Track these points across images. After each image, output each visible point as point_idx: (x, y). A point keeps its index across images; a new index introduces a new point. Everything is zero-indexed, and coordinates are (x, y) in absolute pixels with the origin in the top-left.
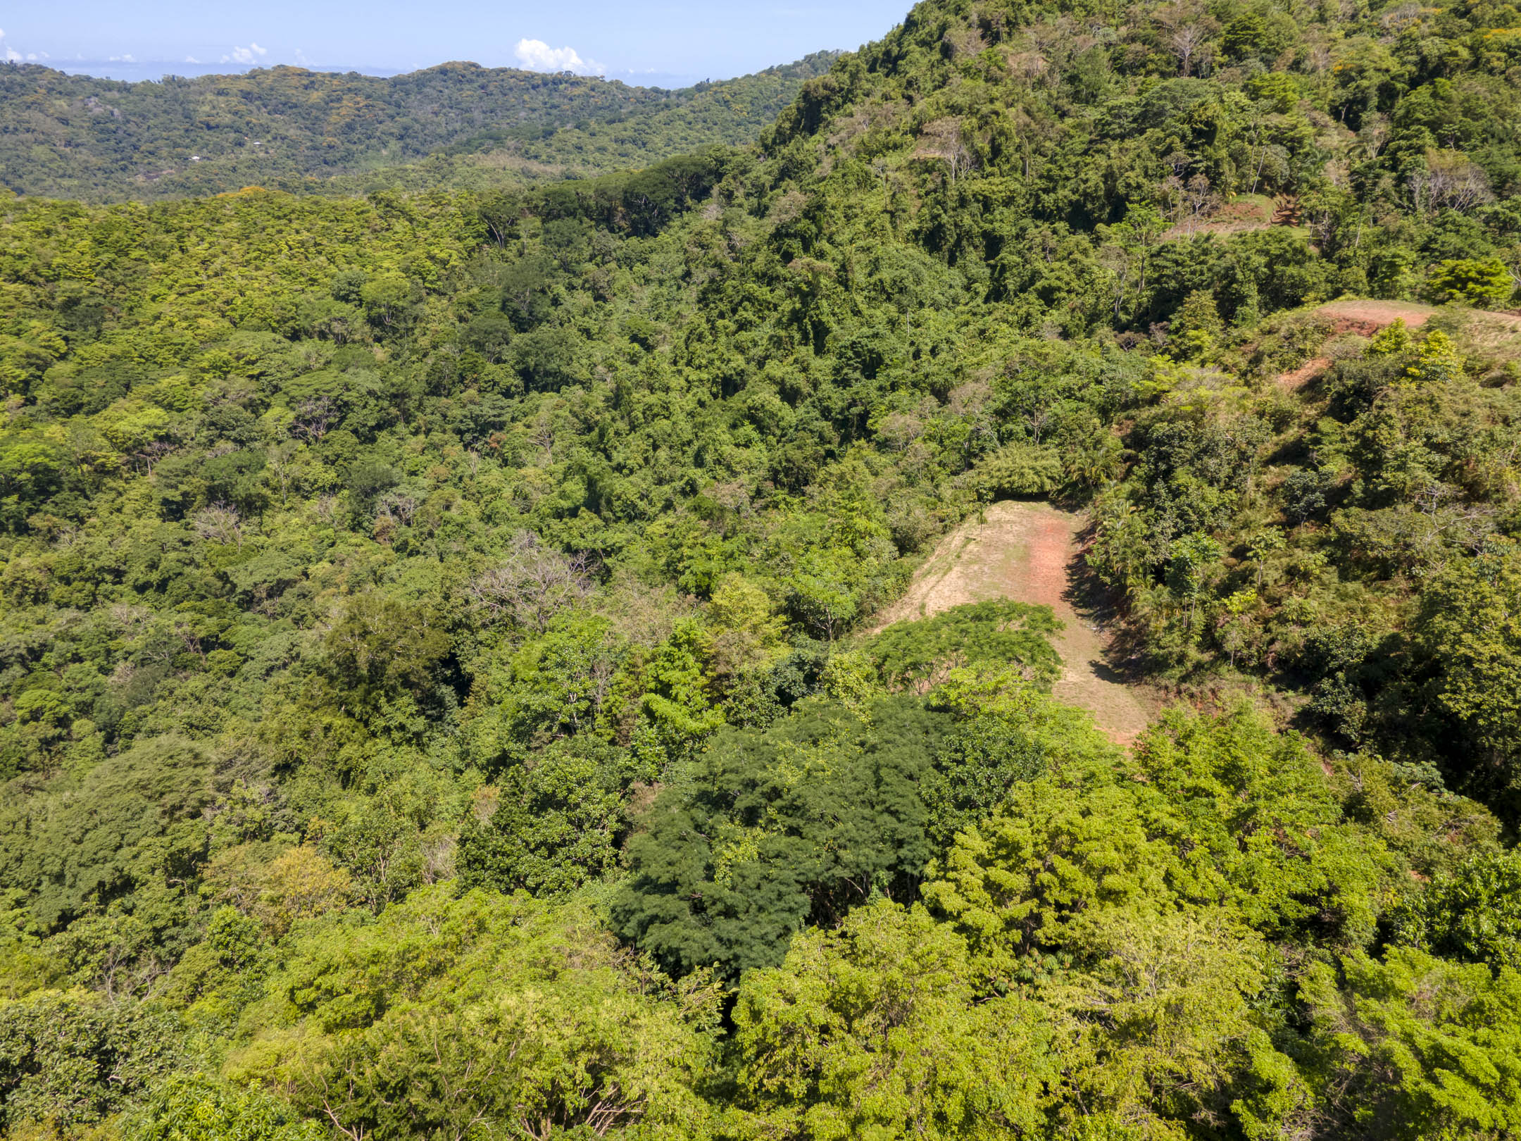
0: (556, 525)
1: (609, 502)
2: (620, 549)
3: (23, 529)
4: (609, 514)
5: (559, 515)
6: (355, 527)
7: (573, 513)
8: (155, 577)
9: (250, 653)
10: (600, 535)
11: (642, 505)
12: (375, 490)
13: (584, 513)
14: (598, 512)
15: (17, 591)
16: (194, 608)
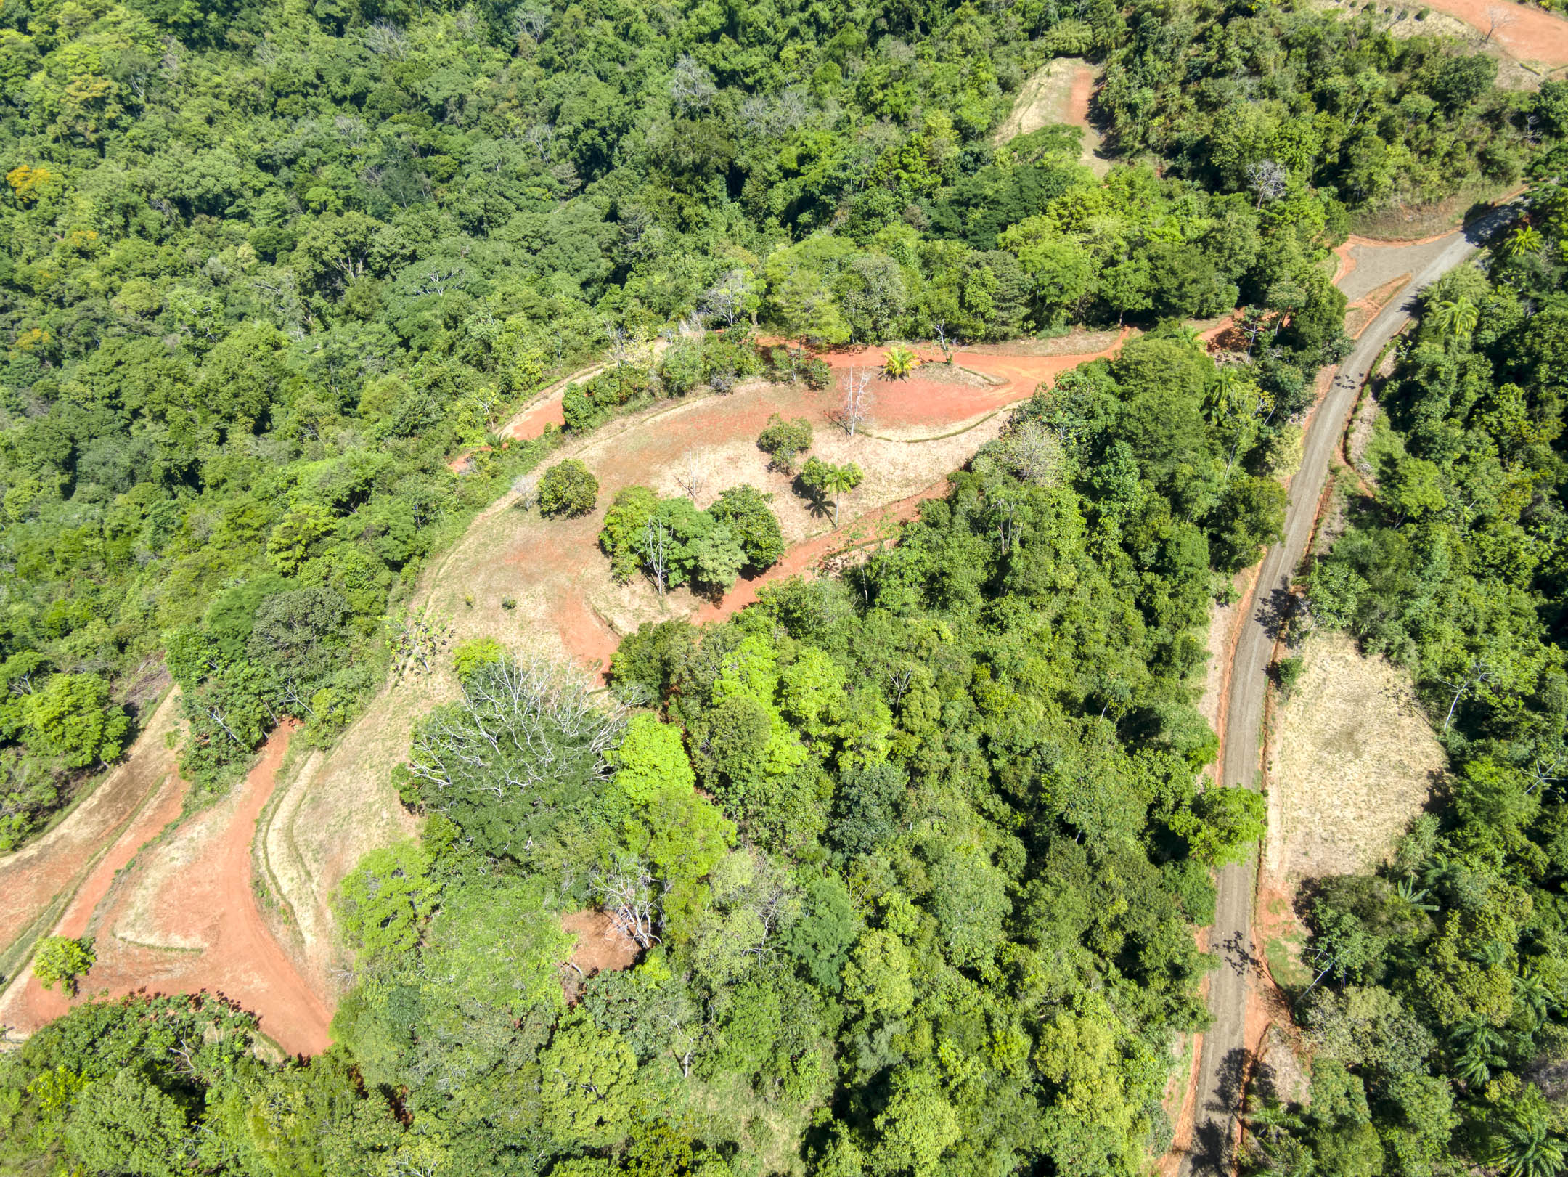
0: (703, 49)
1: (744, 29)
2: (755, 71)
3: (222, 44)
4: (743, 40)
5: (700, 39)
6: (496, 41)
7: (714, 37)
8: (349, 91)
9: (464, 158)
10: (740, 58)
11: (769, 31)
12: (507, 6)
13: (725, 38)
14: (735, 37)
15: (243, 103)
16: (405, 121)
